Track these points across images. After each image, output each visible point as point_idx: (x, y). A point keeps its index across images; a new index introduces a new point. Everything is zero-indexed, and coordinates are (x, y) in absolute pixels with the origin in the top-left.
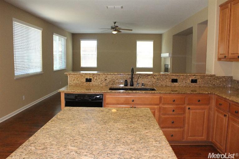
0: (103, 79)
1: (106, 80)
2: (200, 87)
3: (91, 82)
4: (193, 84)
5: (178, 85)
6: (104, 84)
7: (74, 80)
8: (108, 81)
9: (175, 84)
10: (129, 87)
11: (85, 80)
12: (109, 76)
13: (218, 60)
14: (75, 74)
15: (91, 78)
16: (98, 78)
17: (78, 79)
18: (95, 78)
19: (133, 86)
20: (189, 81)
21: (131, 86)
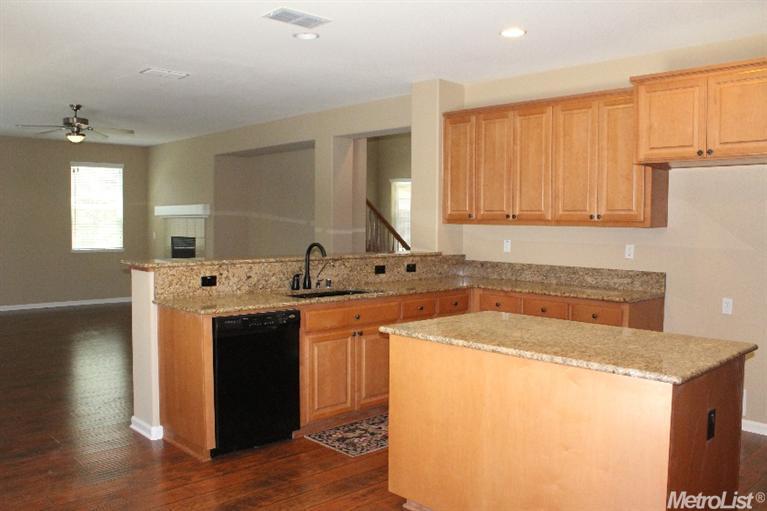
0: (244, 278)
1: (249, 277)
2: (420, 279)
3: (215, 284)
4: (410, 274)
5: (385, 280)
6: (245, 288)
7: (170, 285)
8: (254, 280)
9: (382, 276)
10: (302, 291)
11: (200, 282)
12: (256, 268)
13: (443, 222)
14: (174, 267)
15: (214, 274)
16: (230, 275)
17: (180, 279)
18: (225, 273)
19: (310, 287)
20: (403, 269)
21: (305, 287)
